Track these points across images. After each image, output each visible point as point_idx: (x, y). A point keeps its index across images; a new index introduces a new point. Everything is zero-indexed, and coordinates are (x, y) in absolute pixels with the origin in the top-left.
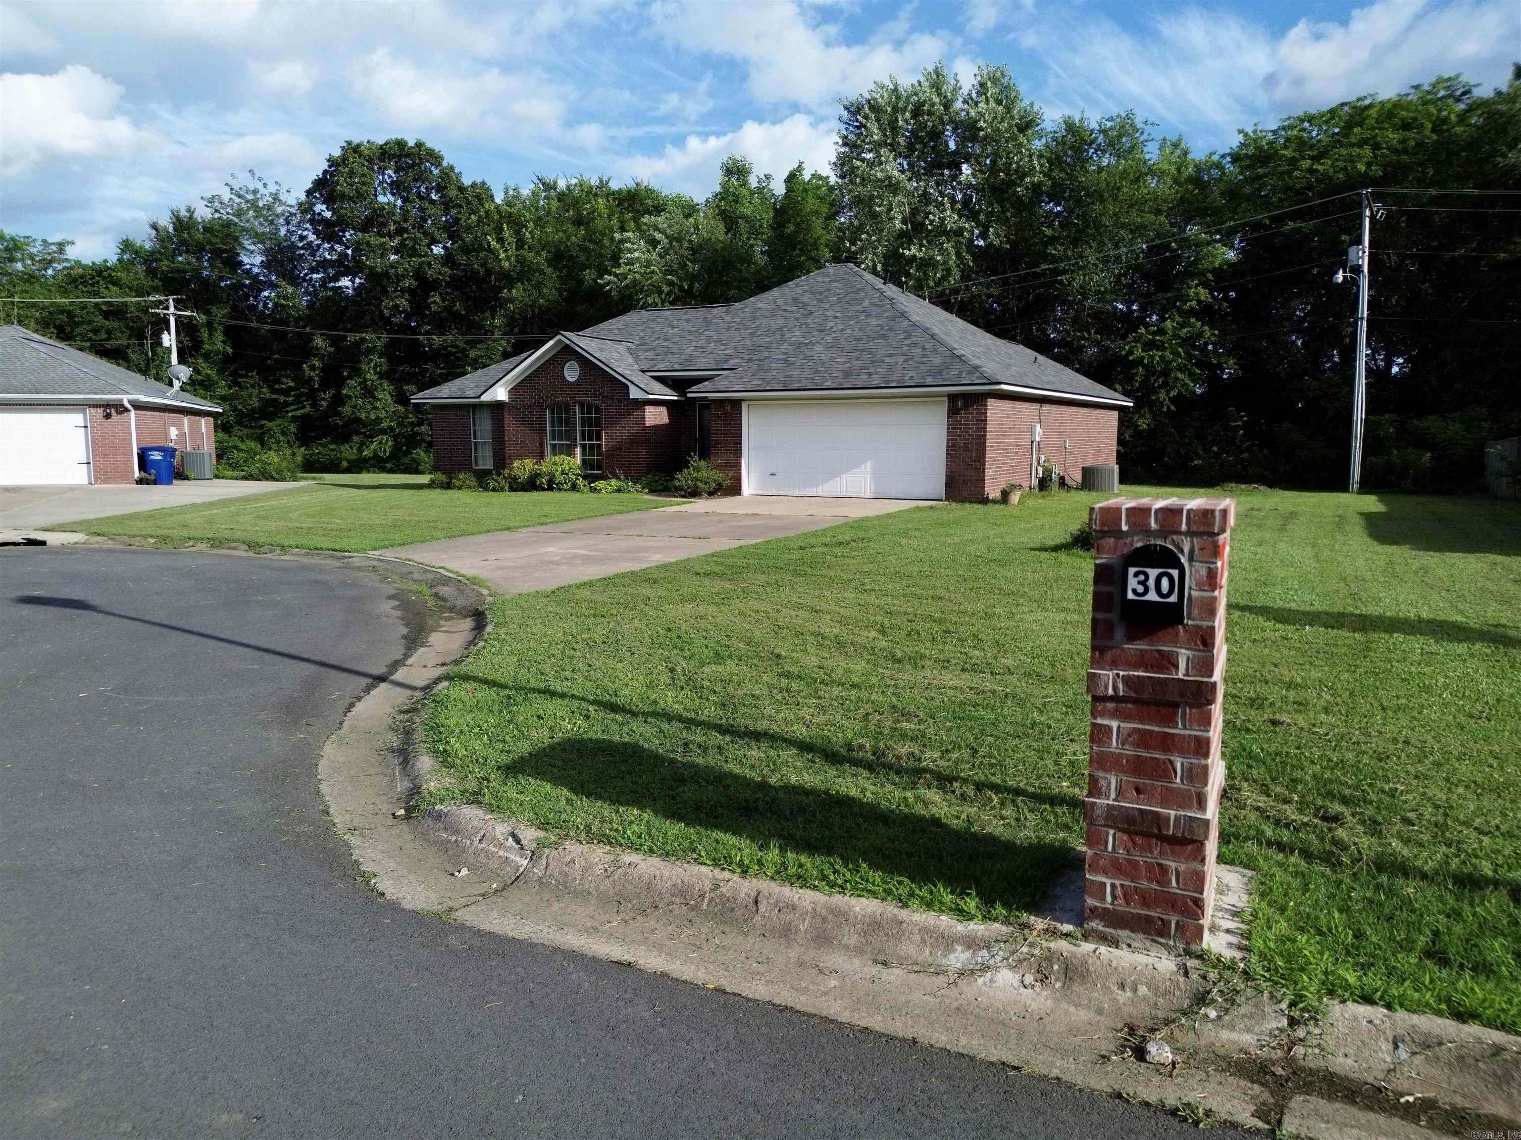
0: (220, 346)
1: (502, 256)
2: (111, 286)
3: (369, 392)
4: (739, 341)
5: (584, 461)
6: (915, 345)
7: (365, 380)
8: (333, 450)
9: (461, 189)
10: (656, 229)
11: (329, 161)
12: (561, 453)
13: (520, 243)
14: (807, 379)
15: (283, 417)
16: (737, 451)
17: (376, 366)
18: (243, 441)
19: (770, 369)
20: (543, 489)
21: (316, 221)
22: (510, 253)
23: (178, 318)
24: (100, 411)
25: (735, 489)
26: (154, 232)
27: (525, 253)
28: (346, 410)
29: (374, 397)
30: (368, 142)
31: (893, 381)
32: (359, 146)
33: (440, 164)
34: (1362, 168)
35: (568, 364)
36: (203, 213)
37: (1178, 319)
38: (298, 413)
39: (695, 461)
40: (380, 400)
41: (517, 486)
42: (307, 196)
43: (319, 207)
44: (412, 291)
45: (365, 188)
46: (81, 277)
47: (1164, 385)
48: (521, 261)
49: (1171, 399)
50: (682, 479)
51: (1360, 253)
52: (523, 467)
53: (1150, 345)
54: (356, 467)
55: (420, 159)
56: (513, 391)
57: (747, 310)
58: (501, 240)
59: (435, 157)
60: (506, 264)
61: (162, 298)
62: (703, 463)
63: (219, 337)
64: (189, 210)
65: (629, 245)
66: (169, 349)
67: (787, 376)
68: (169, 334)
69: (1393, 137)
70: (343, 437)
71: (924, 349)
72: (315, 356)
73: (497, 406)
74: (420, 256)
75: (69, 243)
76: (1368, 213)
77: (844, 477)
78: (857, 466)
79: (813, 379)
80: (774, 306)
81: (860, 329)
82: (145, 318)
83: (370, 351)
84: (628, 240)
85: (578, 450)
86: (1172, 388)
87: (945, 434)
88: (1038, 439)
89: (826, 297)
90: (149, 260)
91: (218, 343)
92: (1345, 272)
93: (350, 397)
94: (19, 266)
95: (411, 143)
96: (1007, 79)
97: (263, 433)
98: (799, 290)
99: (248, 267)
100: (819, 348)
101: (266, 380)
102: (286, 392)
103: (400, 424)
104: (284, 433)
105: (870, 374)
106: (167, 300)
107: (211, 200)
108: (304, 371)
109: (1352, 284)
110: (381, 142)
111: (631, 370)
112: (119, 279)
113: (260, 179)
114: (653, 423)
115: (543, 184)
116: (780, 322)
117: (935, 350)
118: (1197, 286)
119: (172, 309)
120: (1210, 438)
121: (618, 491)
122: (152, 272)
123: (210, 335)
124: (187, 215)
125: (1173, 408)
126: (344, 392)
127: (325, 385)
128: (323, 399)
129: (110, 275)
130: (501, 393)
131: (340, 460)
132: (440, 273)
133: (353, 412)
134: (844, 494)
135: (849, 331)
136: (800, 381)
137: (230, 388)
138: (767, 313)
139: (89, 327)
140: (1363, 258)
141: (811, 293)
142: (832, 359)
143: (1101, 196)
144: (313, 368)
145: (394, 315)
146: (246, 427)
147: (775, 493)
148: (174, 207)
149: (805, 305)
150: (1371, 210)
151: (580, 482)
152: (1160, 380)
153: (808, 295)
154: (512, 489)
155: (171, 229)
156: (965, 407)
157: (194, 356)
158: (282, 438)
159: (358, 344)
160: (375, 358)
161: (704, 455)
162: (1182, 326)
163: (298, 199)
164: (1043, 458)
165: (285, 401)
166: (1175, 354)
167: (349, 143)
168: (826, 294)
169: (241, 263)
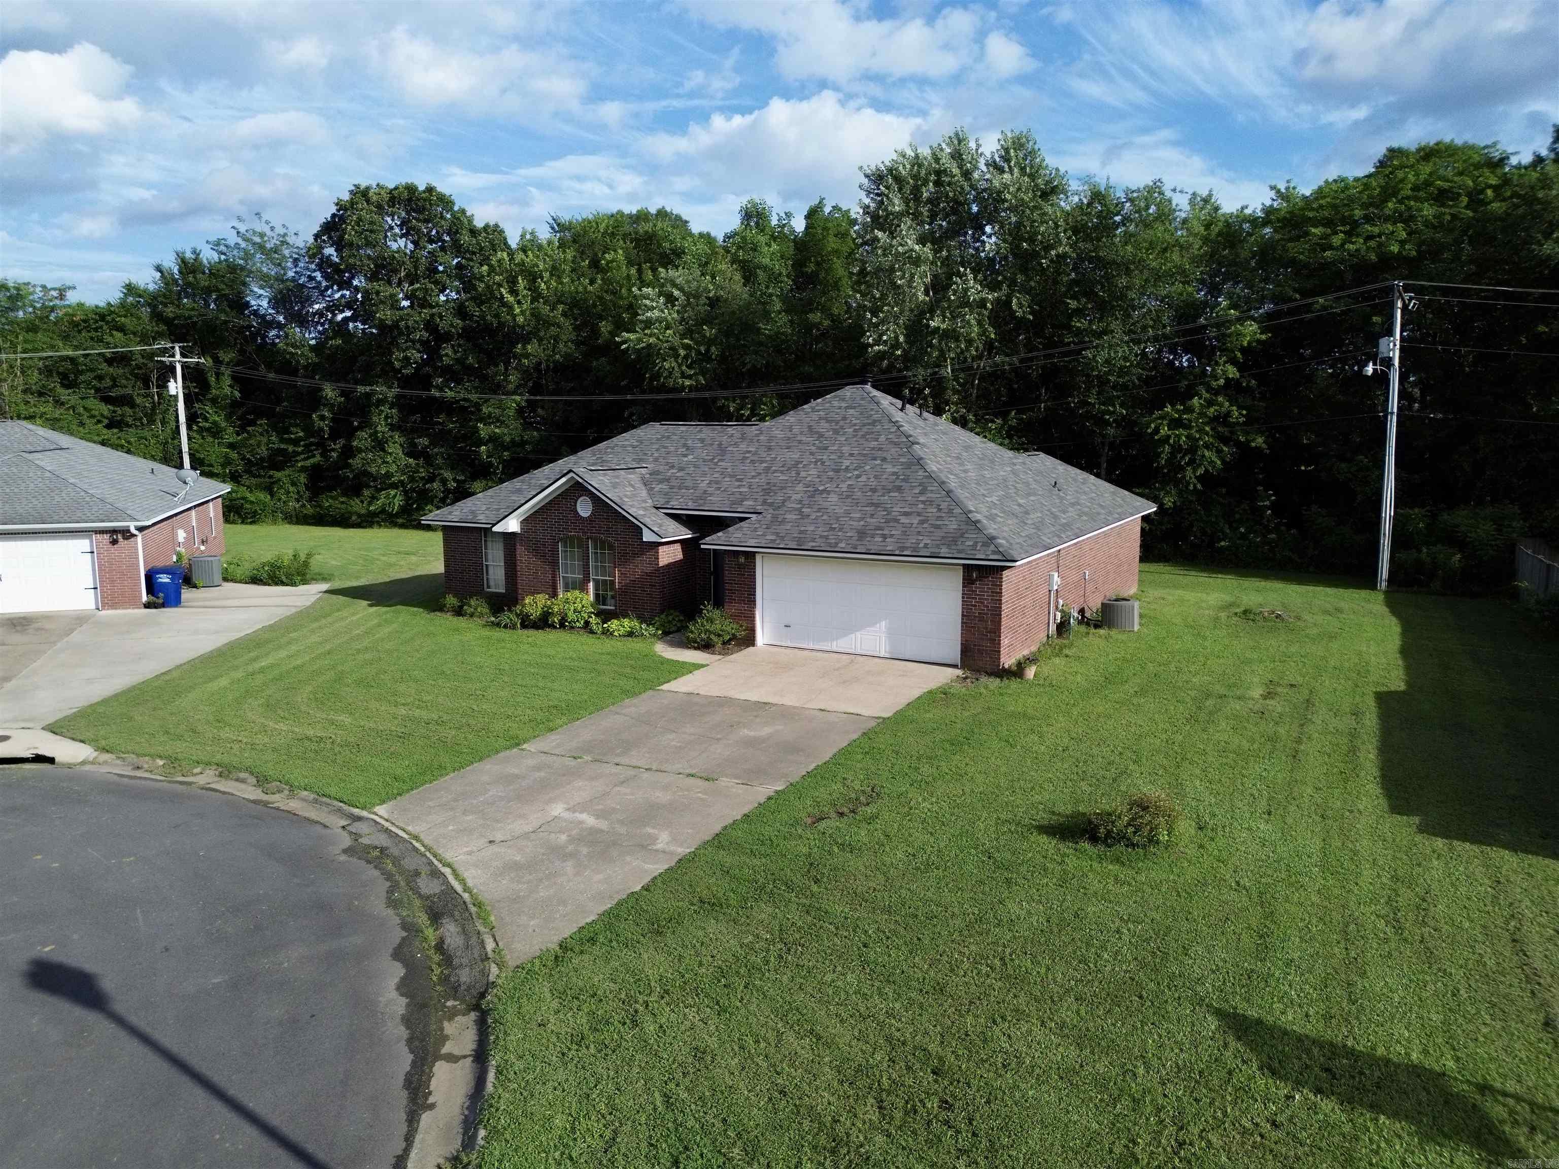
0: (227, 391)
1: (517, 311)
2: (114, 333)
3: (380, 445)
4: (753, 477)
5: (597, 596)
6: (931, 502)
7: (376, 432)
8: (343, 503)
9: (473, 232)
10: (675, 285)
11: (337, 204)
12: (574, 588)
13: (536, 296)
14: (821, 537)
15: (292, 466)
16: (751, 601)
17: (386, 418)
18: (251, 492)
19: (783, 521)
20: (555, 627)
21: (324, 263)
22: (525, 307)
23: (184, 367)
24: (107, 537)
25: (749, 640)
26: (159, 274)
27: (541, 305)
28: (356, 462)
29: (383, 450)
30: (378, 185)
31: (907, 548)
32: (368, 188)
33: (452, 209)
34: (1395, 248)
35: (581, 499)
36: (209, 256)
37: (1206, 395)
38: (308, 463)
39: (709, 610)
40: (391, 454)
41: (527, 623)
42: (316, 240)
43: (330, 251)
44: (425, 343)
45: (374, 236)
46: (85, 321)
47: (1191, 462)
48: (536, 315)
49: (1196, 477)
50: (695, 630)
51: (1391, 345)
52: (534, 604)
53: (1176, 424)
54: (367, 521)
55: (431, 204)
56: (525, 522)
57: (762, 438)
58: (514, 292)
59: (446, 202)
60: (520, 319)
61: (169, 345)
62: (717, 612)
63: (227, 381)
64: (194, 252)
65: (647, 302)
66: (176, 397)
67: (801, 532)
68: (176, 382)
69: (1428, 211)
70: (354, 489)
71: (940, 510)
72: (325, 405)
73: (509, 537)
74: (432, 307)
75: (69, 288)
76: (1399, 304)
77: (858, 634)
78: (873, 624)
79: (826, 537)
80: (789, 435)
81: (876, 477)
82: (151, 365)
83: (380, 402)
84: (647, 297)
85: (591, 585)
86: (1200, 465)
87: (960, 603)
88: (1055, 588)
89: (842, 428)
90: (154, 301)
91: (225, 388)
92: (1375, 364)
93: (360, 450)
94: (21, 314)
95: (422, 188)
96: (1031, 143)
97: (274, 483)
98: (815, 416)
99: (255, 308)
100: (833, 498)
101: (274, 428)
102: (296, 442)
103: (412, 479)
104: (294, 484)
105: (884, 537)
106: (173, 348)
107: (218, 243)
108: (313, 422)
109: (1382, 379)
110: (391, 186)
111: (645, 509)
112: (123, 325)
113: (267, 222)
114: (666, 562)
115: (558, 225)
116: (796, 456)
117: (950, 511)
118: (1226, 362)
119: (178, 357)
120: (1237, 516)
121: (630, 634)
122: (157, 316)
123: (217, 379)
124: (193, 257)
125: (1199, 486)
126: (355, 444)
127: (334, 436)
128: (333, 450)
129: (113, 320)
130: (512, 525)
131: (351, 513)
132: (452, 325)
133: (363, 465)
134: (859, 651)
135: (863, 478)
136: (813, 540)
137: (238, 434)
138: (783, 444)
139: (92, 375)
140: (1393, 350)
141: (828, 421)
142: (848, 513)
143: (1128, 268)
144: (322, 419)
145: (405, 367)
146: (255, 476)
147: (789, 644)
148: (179, 249)
149: (821, 436)
150: (1403, 300)
151: (593, 620)
152: (1187, 459)
153: (823, 424)
154: (524, 626)
155: (176, 271)
156: (980, 578)
157: (201, 401)
158: (291, 489)
159: (368, 395)
160: (385, 409)
161: (718, 603)
162: (1210, 403)
163: (306, 242)
164: (1061, 602)
165: (294, 451)
166: (1201, 431)
167: (357, 186)
168: (842, 423)
169: (247, 305)
